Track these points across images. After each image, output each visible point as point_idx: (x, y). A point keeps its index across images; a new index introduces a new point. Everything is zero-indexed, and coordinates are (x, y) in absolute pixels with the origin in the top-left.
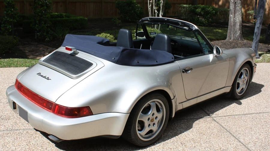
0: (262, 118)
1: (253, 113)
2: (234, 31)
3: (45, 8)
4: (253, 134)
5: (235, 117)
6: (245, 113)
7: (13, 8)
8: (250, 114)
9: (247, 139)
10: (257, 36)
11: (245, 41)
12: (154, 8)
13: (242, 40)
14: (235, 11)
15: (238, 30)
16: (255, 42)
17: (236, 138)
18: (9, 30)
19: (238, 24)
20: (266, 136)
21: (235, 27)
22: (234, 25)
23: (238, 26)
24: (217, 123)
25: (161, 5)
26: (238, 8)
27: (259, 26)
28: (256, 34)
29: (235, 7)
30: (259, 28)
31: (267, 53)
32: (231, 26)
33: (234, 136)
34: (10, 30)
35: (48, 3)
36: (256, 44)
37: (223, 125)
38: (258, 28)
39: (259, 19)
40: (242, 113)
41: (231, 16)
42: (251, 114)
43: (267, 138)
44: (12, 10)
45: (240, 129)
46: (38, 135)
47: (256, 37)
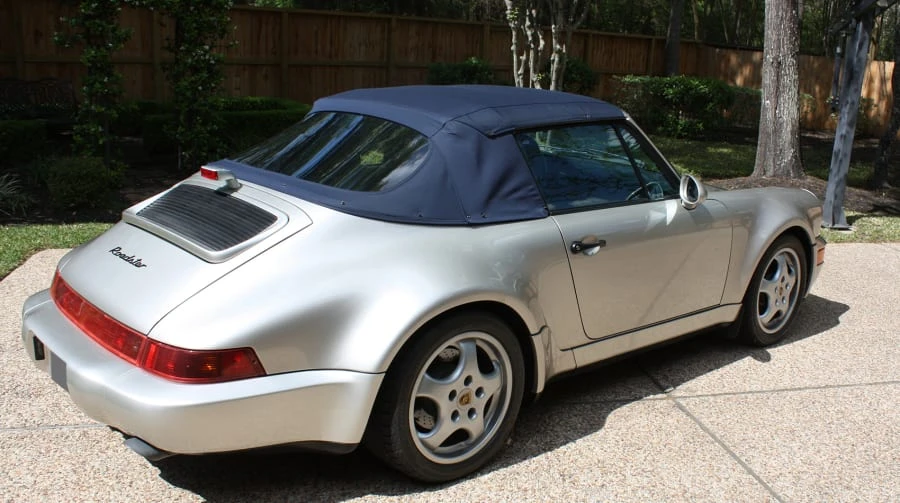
0: (832, 400)
1: (806, 388)
2: (775, 150)
3: (205, 75)
4: (796, 449)
5: (746, 398)
6: (781, 386)
7: (109, 75)
8: (796, 389)
9: (775, 465)
10: (841, 161)
11: (808, 180)
12: (533, 77)
13: (800, 177)
14: (778, 88)
15: (787, 145)
16: (837, 179)
17: (740, 462)
18: (97, 140)
19: (789, 129)
20: (837, 454)
21: (780, 137)
22: (775, 131)
23: (787, 135)
24: (688, 414)
25: (554, 67)
26: (786, 80)
27: (848, 132)
28: (837, 156)
29: (778, 76)
30: (845, 136)
31: (874, 216)
32: (768, 136)
33: (734, 455)
34: (101, 142)
35: (213, 62)
36: (837, 187)
37: (705, 421)
38: (843, 137)
39: (846, 110)
40: (772, 386)
41: (767, 103)
42: (800, 389)
43: (837, 460)
44: (106, 80)
45: (757, 434)
46: (115, 443)
47: (838, 164)
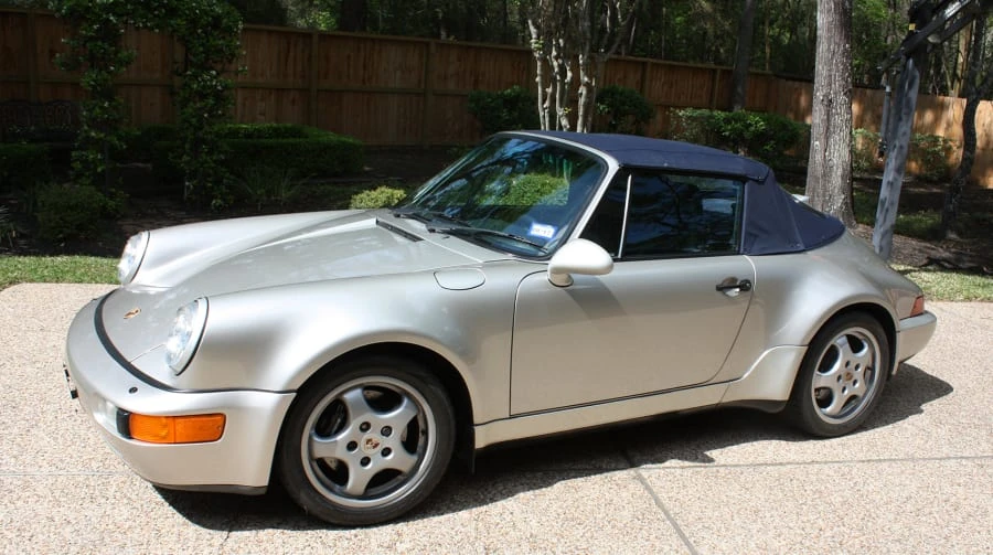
0: (814, 478)
1: (789, 463)
2: (824, 195)
3: (211, 101)
4: (755, 531)
5: (718, 471)
6: (761, 460)
7: (111, 99)
8: (776, 464)
9: (724, 548)
10: (887, 210)
11: (860, 229)
12: (560, 111)
13: (849, 226)
14: (828, 128)
15: (836, 191)
16: (883, 230)
17: (688, 544)
18: (96, 168)
19: (839, 173)
20: (799, 539)
21: (829, 182)
22: (824, 175)
23: (837, 180)
24: (647, 488)
25: (582, 101)
26: (837, 120)
27: (895, 179)
28: (883, 203)
29: (828, 114)
30: (893, 184)
32: (817, 180)
33: (682, 536)
34: (99, 170)
35: (219, 88)
36: (882, 239)
37: (663, 496)
38: (890, 184)
39: (893, 154)
40: (750, 460)
41: (816, 144)
42: (781, 464)
43: (798, 546)
44: (106, 105)
45: (716, 514)
47: (884, 214)
